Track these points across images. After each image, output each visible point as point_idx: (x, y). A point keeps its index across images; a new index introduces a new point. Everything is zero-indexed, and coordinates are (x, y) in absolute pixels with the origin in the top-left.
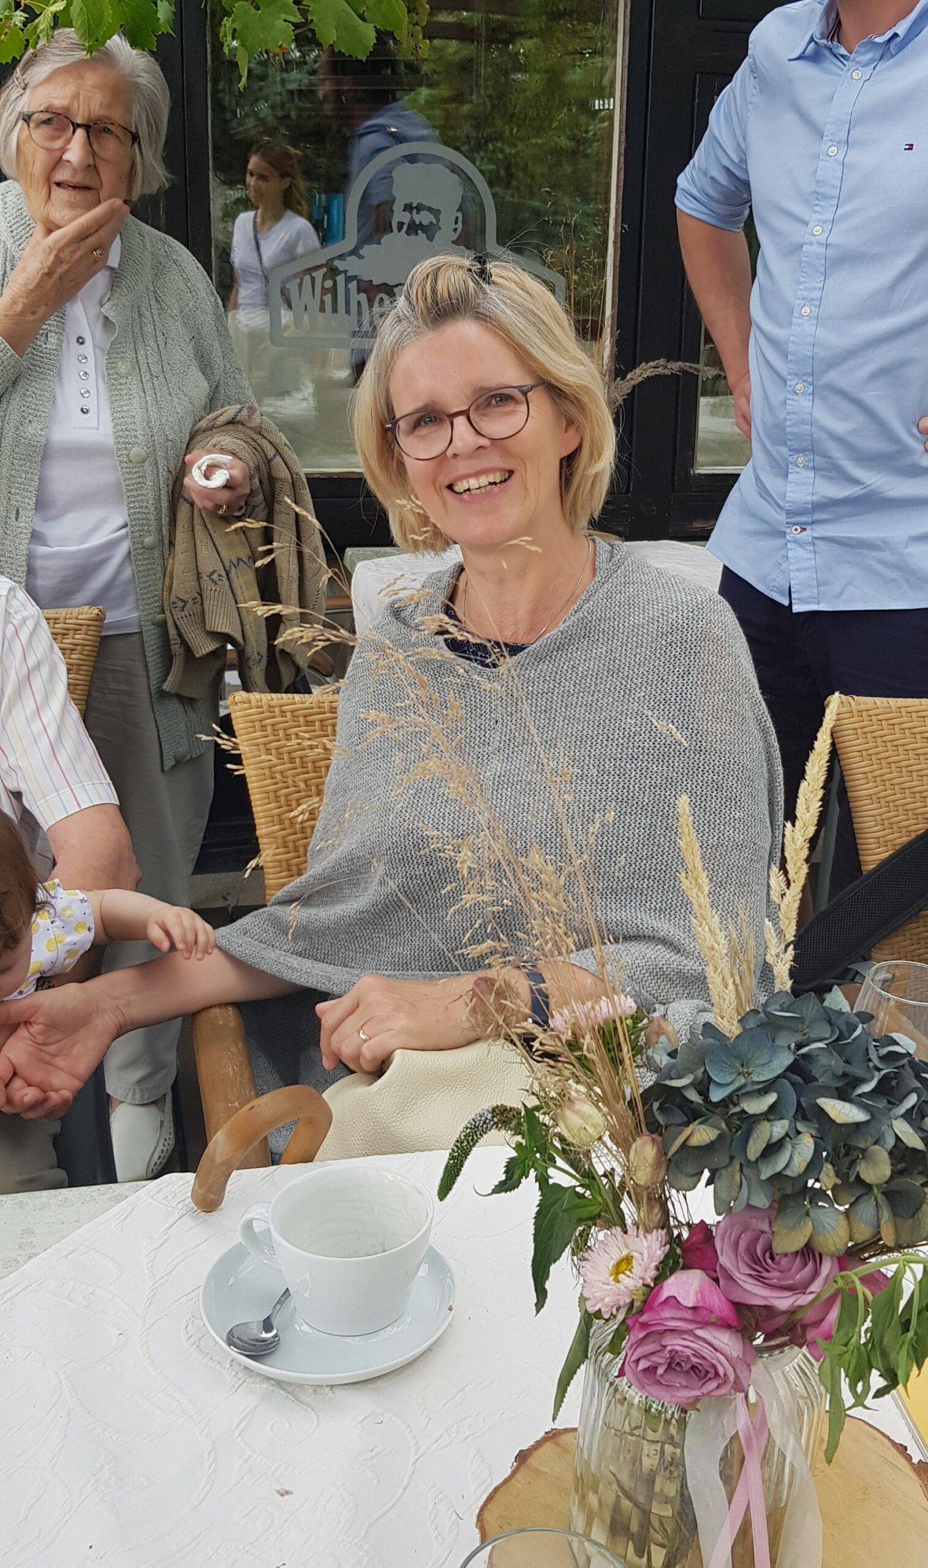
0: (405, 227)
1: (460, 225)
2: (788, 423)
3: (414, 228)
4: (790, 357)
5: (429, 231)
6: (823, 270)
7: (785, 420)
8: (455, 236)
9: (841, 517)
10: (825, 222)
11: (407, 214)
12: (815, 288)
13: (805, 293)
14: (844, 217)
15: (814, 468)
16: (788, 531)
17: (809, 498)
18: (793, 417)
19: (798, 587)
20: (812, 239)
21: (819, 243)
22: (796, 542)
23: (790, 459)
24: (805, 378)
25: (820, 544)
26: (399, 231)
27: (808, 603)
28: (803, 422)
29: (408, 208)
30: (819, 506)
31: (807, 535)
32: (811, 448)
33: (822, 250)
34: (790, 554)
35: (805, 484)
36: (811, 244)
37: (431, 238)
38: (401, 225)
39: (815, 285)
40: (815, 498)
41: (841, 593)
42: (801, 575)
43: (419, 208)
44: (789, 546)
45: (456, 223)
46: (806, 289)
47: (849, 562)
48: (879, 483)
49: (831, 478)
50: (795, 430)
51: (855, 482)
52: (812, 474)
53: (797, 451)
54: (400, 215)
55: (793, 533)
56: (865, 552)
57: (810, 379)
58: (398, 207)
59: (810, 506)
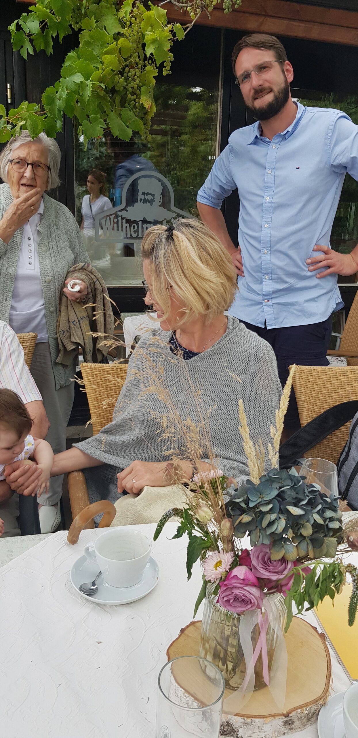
0: (142, 200)
1: (161, 200)
2: (262, 264)
3: (145, 201)
4: (262, 242)
5: (151, 202)
6: (271, 211)
7: (261, 263)
8: (160, 204)
9: (282, 295)
10: (270, 195)
11: (143, 196)
12: (269, 218)
13: (265, 220)
14: (277, 193)
15: (272, 279)
16: (263, 302)
17: (271, 290)
18: (264, 262)
19: (268, 321)
20: (266, 201)
21: (269, 202)
22: (266, 305)
23: (263, 277)
24: (267, 248)
25: (275, 305)
26: (140, 202)
27: (272, 326)
28: (268, 264)
29: (144, 194)
30: (274, 292)
31: (270, 302)
32: (271, 272)
33: (270, 205)
34: (265, 310)
35: (269, 285)
36: (266, 203)
37: (151, 205)
38: (141, 199)
39: (269, 216)
40: (273, 289)
41: (283, 321)
42: (269, 316)
43: (148, 194)
44: (264, 307)
45: (160, 199)
46: (265, 218)
47: (284, 311)
48: (294, 283)
49: (278, 282)
50: (265, 267)
51: (286, 282)
52: (271, 281)
53: (265, 274)
54: (140, 196)
55: (265, 302)
56: (290, 307)
57: (270, 249)
58: (140, 193)
59: (271, 292)
